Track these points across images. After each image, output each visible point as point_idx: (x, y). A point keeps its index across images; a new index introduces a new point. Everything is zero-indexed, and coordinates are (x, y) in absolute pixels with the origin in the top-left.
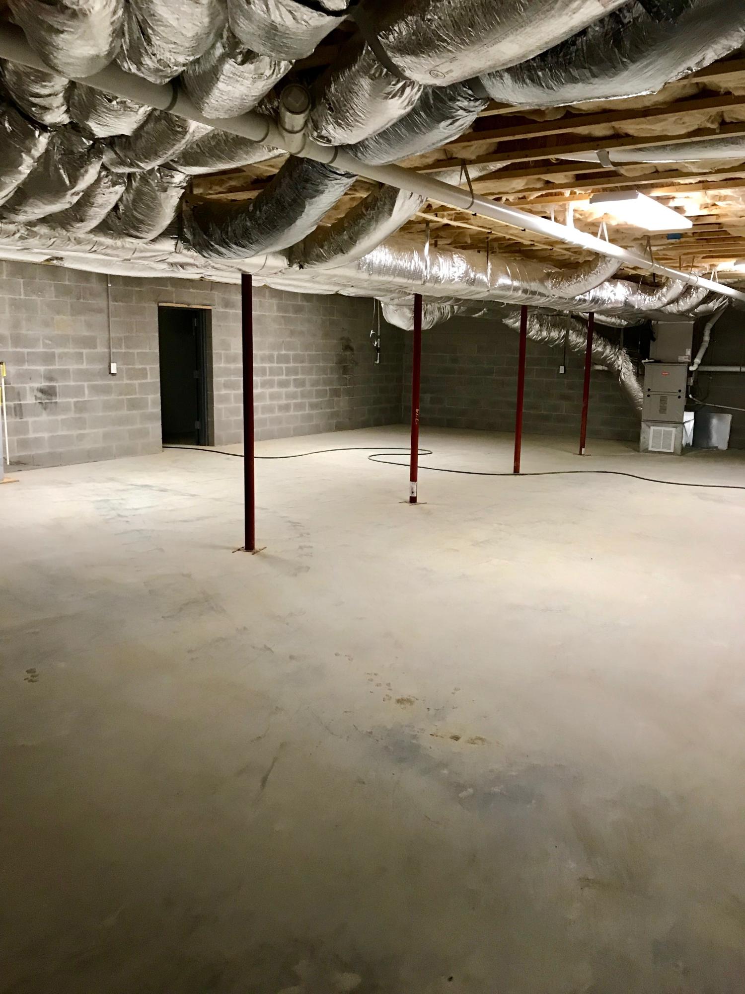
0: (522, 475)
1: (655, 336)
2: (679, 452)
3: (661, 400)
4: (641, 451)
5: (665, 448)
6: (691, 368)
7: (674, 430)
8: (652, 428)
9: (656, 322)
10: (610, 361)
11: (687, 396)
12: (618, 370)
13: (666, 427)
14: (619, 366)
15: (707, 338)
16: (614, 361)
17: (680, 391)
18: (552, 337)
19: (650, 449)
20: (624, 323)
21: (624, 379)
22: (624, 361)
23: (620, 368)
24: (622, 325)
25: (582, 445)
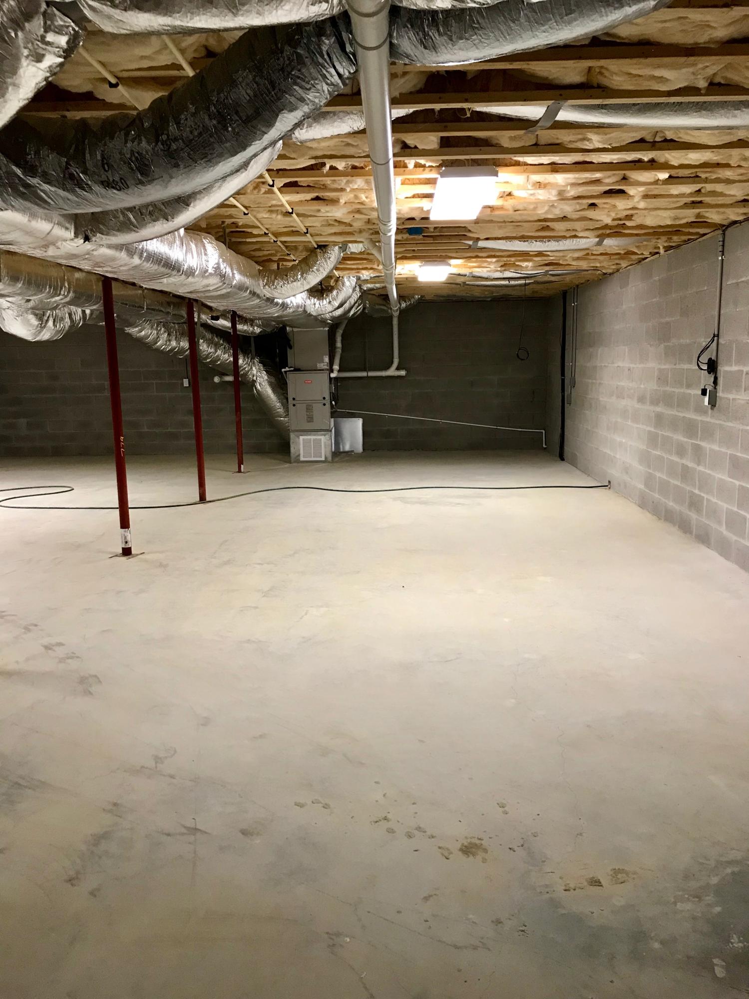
0: (210, 502)
1: (291, 343)
2: (330, 459)
3: (307, 409)
4: (292, 461)
5: (316, 457)
6: (333, 375)
7: (322, 438)
8: (301, 438)
9: (291, 329)
10: (244, 371)
11: (331, 402)
12: (253, 380)
13: (314, 435)
14: (253, 376)
15: (339, 344)
16: (249, 371)
17: (324, 398)
18: (182, 347)
19: (302, 459)
20: (257, 330)
21: (260, 390)
22: (259, 370)
23: (255, 378)
24: (255, 333)
25: (240, 463)
